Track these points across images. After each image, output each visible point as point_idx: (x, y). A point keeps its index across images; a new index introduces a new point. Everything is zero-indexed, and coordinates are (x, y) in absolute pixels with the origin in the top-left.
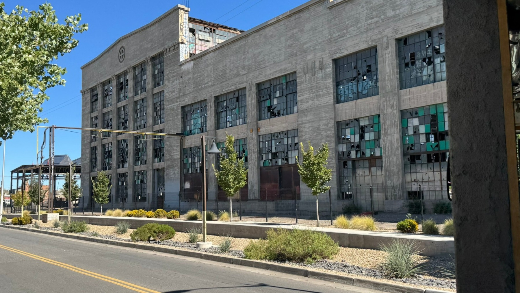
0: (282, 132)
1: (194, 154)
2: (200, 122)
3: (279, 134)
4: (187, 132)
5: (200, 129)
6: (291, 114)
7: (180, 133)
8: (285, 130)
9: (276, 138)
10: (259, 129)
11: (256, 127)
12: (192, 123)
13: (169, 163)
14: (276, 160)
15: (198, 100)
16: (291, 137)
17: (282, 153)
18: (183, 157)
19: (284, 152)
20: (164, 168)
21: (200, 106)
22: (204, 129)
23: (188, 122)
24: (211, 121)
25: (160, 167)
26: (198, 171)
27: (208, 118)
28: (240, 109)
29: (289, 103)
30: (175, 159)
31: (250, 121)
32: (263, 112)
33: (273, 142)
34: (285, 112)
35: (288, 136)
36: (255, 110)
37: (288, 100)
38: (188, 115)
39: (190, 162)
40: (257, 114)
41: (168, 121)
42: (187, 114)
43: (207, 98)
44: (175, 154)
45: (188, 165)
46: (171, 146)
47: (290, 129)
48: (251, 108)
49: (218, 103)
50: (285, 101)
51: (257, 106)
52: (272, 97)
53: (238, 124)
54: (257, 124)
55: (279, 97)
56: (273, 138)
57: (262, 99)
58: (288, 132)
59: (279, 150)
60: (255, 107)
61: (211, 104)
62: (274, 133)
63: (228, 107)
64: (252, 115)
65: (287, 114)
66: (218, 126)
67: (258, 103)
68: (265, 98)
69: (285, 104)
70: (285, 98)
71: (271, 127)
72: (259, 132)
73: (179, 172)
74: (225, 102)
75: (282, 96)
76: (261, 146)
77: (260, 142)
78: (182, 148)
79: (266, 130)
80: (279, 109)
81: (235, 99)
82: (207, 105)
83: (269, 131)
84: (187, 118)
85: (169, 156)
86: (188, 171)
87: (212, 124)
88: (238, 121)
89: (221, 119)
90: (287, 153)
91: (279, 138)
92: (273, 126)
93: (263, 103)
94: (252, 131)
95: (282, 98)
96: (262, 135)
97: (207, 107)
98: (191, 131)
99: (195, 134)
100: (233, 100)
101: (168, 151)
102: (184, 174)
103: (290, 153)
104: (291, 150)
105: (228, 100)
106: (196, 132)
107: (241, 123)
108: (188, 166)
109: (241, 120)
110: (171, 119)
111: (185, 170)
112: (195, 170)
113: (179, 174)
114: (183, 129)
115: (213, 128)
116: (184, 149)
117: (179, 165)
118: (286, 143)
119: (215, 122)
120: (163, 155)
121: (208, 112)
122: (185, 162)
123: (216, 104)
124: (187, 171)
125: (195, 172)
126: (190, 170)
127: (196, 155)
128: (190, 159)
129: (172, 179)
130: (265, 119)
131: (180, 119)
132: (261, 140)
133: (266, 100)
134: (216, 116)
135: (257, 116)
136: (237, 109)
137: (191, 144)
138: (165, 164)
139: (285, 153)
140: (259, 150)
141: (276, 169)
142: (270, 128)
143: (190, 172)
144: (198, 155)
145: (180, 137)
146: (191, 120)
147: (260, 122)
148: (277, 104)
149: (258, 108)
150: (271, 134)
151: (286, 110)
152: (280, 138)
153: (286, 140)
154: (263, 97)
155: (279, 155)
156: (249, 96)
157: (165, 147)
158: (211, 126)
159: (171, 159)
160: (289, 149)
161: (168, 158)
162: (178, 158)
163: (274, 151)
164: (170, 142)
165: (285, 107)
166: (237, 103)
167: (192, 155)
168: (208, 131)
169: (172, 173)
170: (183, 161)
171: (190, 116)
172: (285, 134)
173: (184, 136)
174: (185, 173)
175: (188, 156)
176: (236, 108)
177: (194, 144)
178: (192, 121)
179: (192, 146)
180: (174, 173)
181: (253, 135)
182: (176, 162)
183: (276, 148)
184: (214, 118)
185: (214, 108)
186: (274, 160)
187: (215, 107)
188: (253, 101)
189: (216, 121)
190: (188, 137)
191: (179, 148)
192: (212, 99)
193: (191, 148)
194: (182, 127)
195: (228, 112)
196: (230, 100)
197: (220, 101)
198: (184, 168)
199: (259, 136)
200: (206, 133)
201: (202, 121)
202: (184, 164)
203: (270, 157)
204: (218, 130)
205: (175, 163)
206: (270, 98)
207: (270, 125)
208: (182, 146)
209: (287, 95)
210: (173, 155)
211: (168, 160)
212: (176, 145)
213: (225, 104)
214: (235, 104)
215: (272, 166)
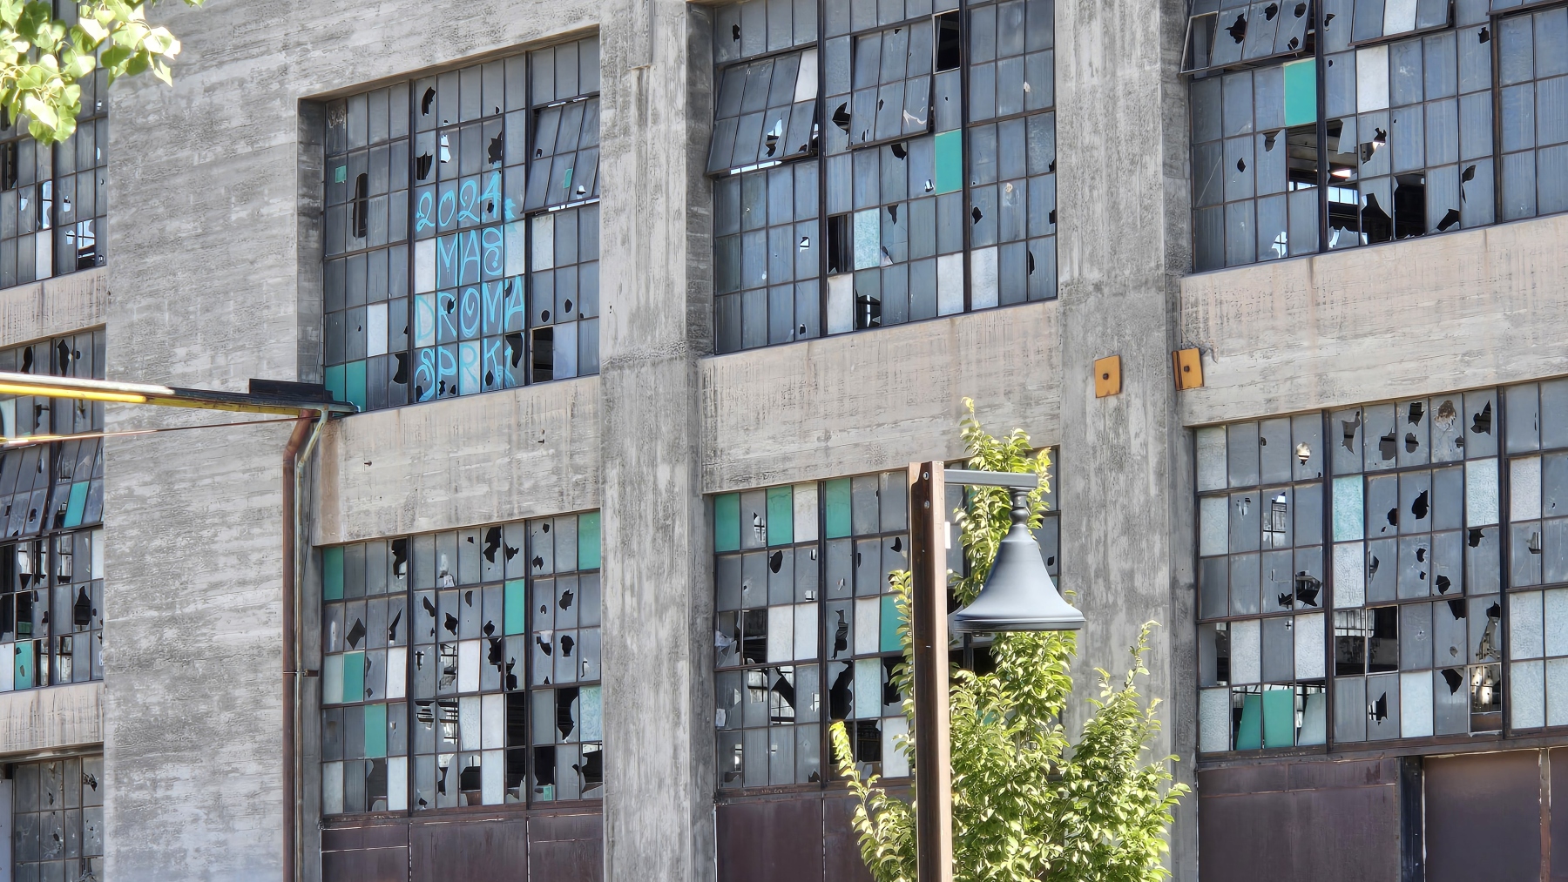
0: (1447, 402)
1: (447, 607)
2: (516, 267)
3: (1415, 414)
4: (356, 370)
5: (513, 338)
6: (1538, 213)
7: (289, 374)
8: (1482, 374)
9: (1375, 460)
10: (1189, 357)
11: (1159, 337)
12: (425, 280)
13: (154, 695)
14: (1380, 682)
15: (494, 33)
16: (1542, 454)
17: (1444, 611)
18: (314, 635)
19: (1459, 608)
20: (96, 749)
21: (517, 100)
22: (565, 339)
23: (378, 260)
24: (643, 264)
25: (50, 739)
26: (493, 790)
27: (611, 228)
28: (983, 141)
29: (1517, 102)
30: (220, 656)
31: (1094, 275)
32: (1237, 185)
33: (1348, 497)
34: (1479, 191)
35: (1512, 445)
36: (1154, 162)
37: (1515, 69)
38: (377, 185)
39: (396, 687)
40: (1168, 200)
41: (141, 250)
42: (363, 182)
43: (605, 20)
44: (224, 599)
45: (374, 719)
46: (178, 519)
47: (1526, 366)
48: (1112, 140)
49: (723, 72)
50: (1477, 76)
51: (1168, 122)
52: (1336, 36)
53: (951, 299)
54: (1174, 305)
55: (1419, 35)
56: (1344, 459)
57: (1225, 51)
58: (1514, 399)
59: (1412, 582)
60: (1155, 127)
61: (654, 79)
62: (1360, 408)
63: (842, 118)
64: (1114, 208)
65: (1499, 218)
66: (717, 313)
67: (1177, 90)
68: (1258, 44)
69: (1480, 106)
70: (1475, 53)
71: (1329, 347)
72: (1190, 396)
73: (277, 796)
74: (809, 62)
75: (1452, 23)
76: (1215, 542)
77: (1198, 497)
78: (307, 540)
79: (1265, 374)
80: (1409, 163)
81: (927, 40)
82: (604, 87)
83: (1306, 379)
84: (362, 230)
85: (158, 624)
86: (377, 782)
87: (657, 295)
88: (950, 267)
89: (754, 245)
90: (1499, 612)
91: (1406, 458)
92: (1346, 330)
93: (1237, 90)
94: (1114, 378)
95: (1442, 49)
96: (1229, 425)
97: (606, 115)
98: (406, 361)
99: (450, 390)
100: (896, 43)
101: (139, 571)
102: (326, 820)
103: (1522, 611)
104: (1544, 588)
105: (839, 50)
106: (470, 376)
107: (985, 294)
108: (374, 734)
109: (985, 260)
110: (184, 226)
111: (335, 772)
112: (452, 782)
113: (277, 817)
114: (316, 335)
115: (671, 327)
116: (323, 552)
117: (273, 714)
118: (1483, 512)
119: (692, 274)
120: (84, 611)
121: (617, 172)
122: (335, 694)
123: (706, 85)
124: (358, 786)
125: (452, 797)
126: (397, 771)
127: (470, 621)
128: (397, 660)
129: (195, 864)
130: (1258, 257)
131: (291, 229)
132: (1214, 476)
133: (1277, 60)
134: (706, 211)
135: (1171, 229)
136: (948, 140)
137: (410, 508)
138: (113, 710)
139: (1478, 610)
140: (1187, 577)
141: (1373, 776)
142: (1310, 351)
143: (397, 798)
144: (492, 616)
145: (281, 425)
146: (411, 240)
147: (1199, 286)
148: (1393, 108)
149: (1182, 136)
150: (1326, 413)
151: (1484, 172)
152: (1420, 456)
153: (1483, 476)
154: (1238, 31)
155: (1412, 630)
156: (1085, 15)
157: (112, 520)
158: (643, 319)
159: (172, 655)
160: (1517, 580)
161: (146, 643)
162: (255, 656)
163: (1349, 587)
164: (167, 478)
165: (1478, 144)
166: (949, 81)
167: (424, 621)
168: (617, 364)
169: (187, 810)
170: (319, 674)
171: (400, 200)
172: (1482, 423)
173: (332, 417)
174: (335, 805)
175: (376, 632)
176: (931, 129)
177: (438, 497)
178: (425, 252)
179: (423, 524)
180: (219, 811)
181: (1120, 417)
182: (241, 694)
183: (1371, 566)
184: (680, 227)
185: (680, 127)
186: (1347, 687)
187: (694, 109)
188: (1129, 72)
189: (707, 266)
190: (369, 427)
191: (271, 539)
192: (663, 32)
193: (402, 547)
194: (303, 320)
195: (839, 169)
196: (869, 46)
197: (753, 45)
198: (326, 758)
199: (1194, 431)
200: (588, 385)
201: (543, 258)
202: (323, 707)
203: (1310, 658)
204: (722, 361)
205: (228, 704)
206: (1312, 46)
207: (1318, 327)
208: (308, 518)
209: (1497, 18)
210: (198, 618)
211: (143, 664)
212: (239, 504)
213: (806, 89)
214: (919, 88)
215: (1330, 747)
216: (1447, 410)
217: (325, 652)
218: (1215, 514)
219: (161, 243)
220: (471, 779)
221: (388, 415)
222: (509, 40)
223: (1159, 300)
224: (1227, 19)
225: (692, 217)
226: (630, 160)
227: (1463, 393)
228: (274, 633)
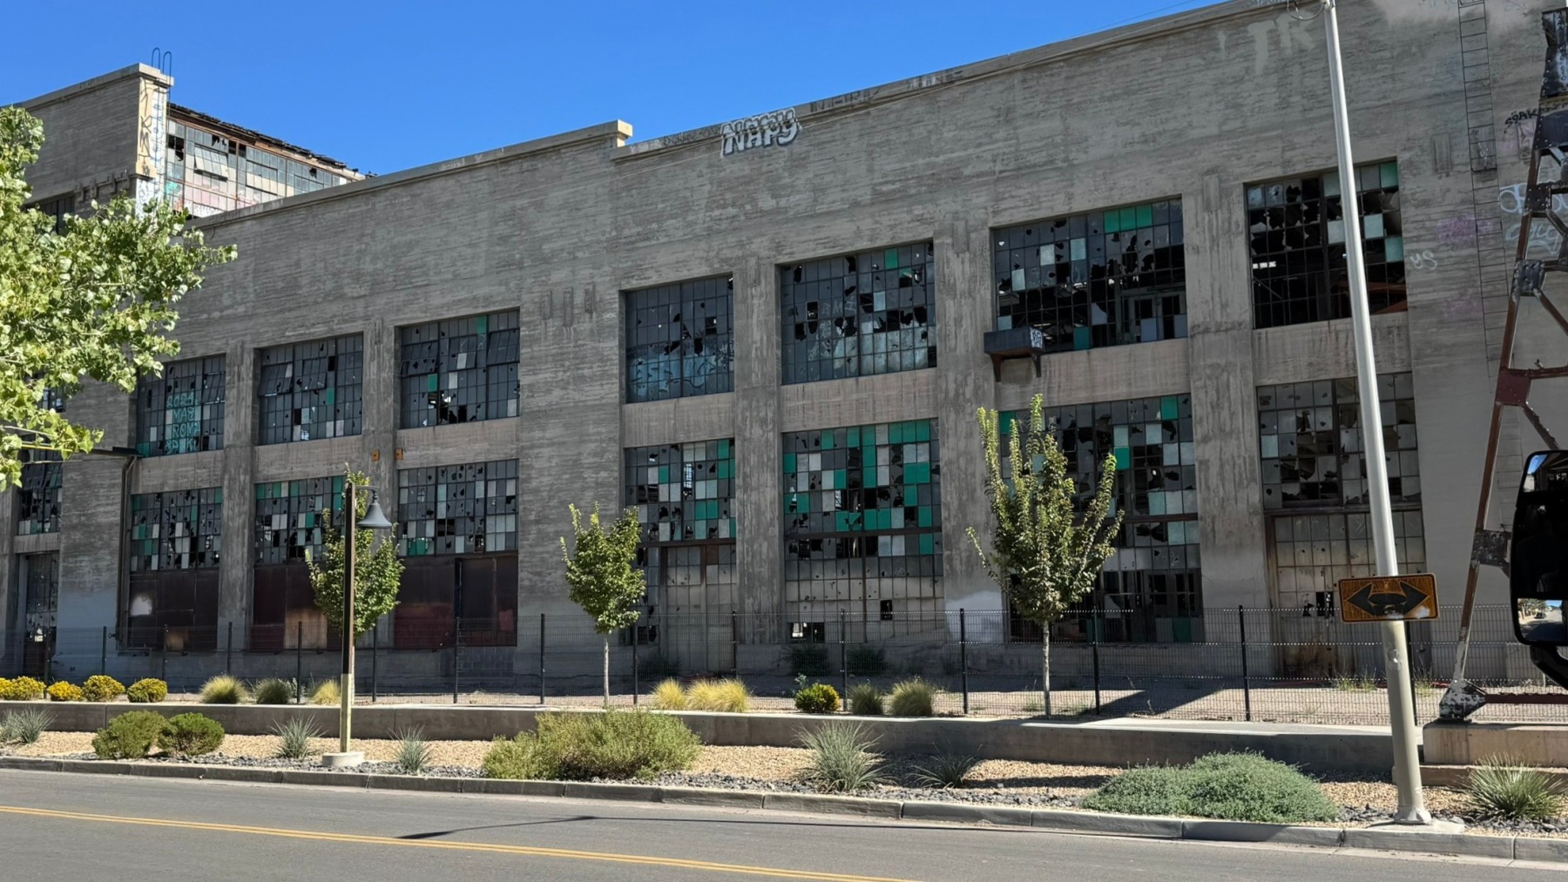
0: (471, 466)
1: (173, 513)
2: (198, 418)
3: (462, 468)
4: (146, 445)
5: (196, 438)
6: (497, 418)
7: (125, 446)
8: (481, 459)
9: (450, 480)
10: (399, 451)
11: (390, 445)
12: (169, 420)
13: (77, 536)
14: (449, 538)
15: (194, 353)
16: (497, 480)
17: (468, 521)
18: (130, 520)
19: (472, 519)
20: (57, 552)
21: (200, 372)
22: (213, 439)
23: (154, 415)
24: (238, 419)
25: (42, 548)
26: (185, 564)
27: (228, 409)
28: (341, 392)
29: (493, 388)
30: (99, 525)
31: (372, 429)
32: (414, 406)
33: (442, 490)
34: (482, 411)
35: (488, 477)
36: (391, 400)
37: (493, 380)
38: (155, 393)
39: (155, 534)
40: (395, 410)
41: (78, 408)
42: (150, 393)
43: (228, 351)
44: (101, 509)
45: (148, 545)
46: (86, 485)
47: (493, 457)
48: (379, 393)
49: (263, 368)
50: (482, 380)
51: (395, 389)
52: (443, 369)
53: (330, 433)
54: (395, 438)
55: (466, 369)
56: (441, 479)
57: (412, 371)
58: (489, 465)
59: (459, 512)
60: (392, 391)
61: (243, 369)
62: (447, 466)
63: (299, 383)
64: (379, 412)
65: (487, 419)
66: (260, 434)
67: (398, 381)
68: (421, 370)
69: (482, 390)
70: (482, 375)
71: (439, 450)
72: (399, 461)
73: (116, 566)
74: (290, 367)
75: (476, 367)
76: (404, 501)
77: (400, 488)
78: (129, 492)
79: (421, 456)
80: (462, 403)
81: (326, 363)
82: (227, 370)
83: (432, 458)
84: (149, 405)
85: (79, 516)
86: (148, 562)
87: (242, 428)
88: (330, 425)
89: (272, 416)
90: (484, 521)
91: (459, 480)
92: (444, 446)
93: (414, 382)
94: (377, 456)
95: (473, 374)
96: (409, 470)
97: (227, 378)
98: (163, 443)
99: (176, 452)
100: (316, 363)
101: (74, 500)
102: (131, 573)
103: (490, 521)
104: (496, 515)
105: (299, 364)
106: (183, 447)
107: (340, 432)
108: (148, 548)
109: (340, 423)
110: (93, 402)
111: (135, 559)
112: (172, 561)
113: (116, 572)
114: (134, 435)
115: (246, 437)
116: (134, 497)
117: (116, 542)
118: (480, 494)
119: (253, 423)
120: (55, 511)
121: (231, 394)
122: (136, 537)
123: (259, 371)
124: (142, 563)
125: (172, 566)
126: (155, 560)
127: (180, 516)
128: (156, 528)
129: (89, 585)
130: (420, 425)
131: (127, 404)
132: (405, 483)
133: (426, 374)
134: (257, 406)
135: (395, 417)
136: (331, 390)
137: (163, 485)
138: (63, 540)
139: (477, 520)
140: (396, 509)
141: (447, 563)
142: (432, 451)
143: (154, 566)
144: (187, 516)
145: (123, 460)
146: (165, 409)
147: (402, 433)
148: (459, 388)
149: (399, 393)
150: (437, 467)
151: (483, 406)
152: (463, 480)
153: (480, 486)
154: (416, 366)
155: (459, 525)
156: (372, 359)
157: (65, 485)
158: (237, 435)
159: (84, 525)
160: (489, 512)
161: (75, 521)
162: (111, 525)
163: (442, 513)
164: (84, 474)
165: (482, 399)
166: (331, 375)
167: (165, 517)
168: (228, 446)
169: (87, 569)
170: (131, 531)
171: (162, 398)
172: (480, 471)
173: (139, 458)
174: (134, 568)
175: (150, 520)
176: (326, 387)
177: (171, 482)
178: (169, 413)
179: (166, 489)
180: (97, 570)
181: (378, 467)
182: (105, 536)
183: (448, 507)
184: (249, 411)
185: (250, 382)
186: (440, 539)
187: (255, 377)
188: (384, 375)
189: (257, 421)
190: (148, 460)
191: (117, 492)
192: (246, 356)
193: (160, 495)
194: (130, 430)
195: (298, 397)
196: (308, 364)
197: (273, 361)
198: (132, 555)
199: (399, 471)
200: (219, 453)
201: (207, 416)
202: (132, 541)
203: (430, 529)
204: (261, 447)
205: (101, 539)
206: (437, 371)
207: (436, 445)
208: (129, 487)
209: (488, 366)
210: (93, 514)
211: (74, 527)
212: (107, 482)
213: (289, 374)
214: (322, 376)
215: (435, 555)
216: (471, 468)
217: (133, 525)
218: (404, 493)
219: (84, 406)
220: (179, 560)
221: (157, 458)
222: (198, 354)
223: (391, 436)
224: (413, 362)
225: (253, 408)
226: (235, 391)
227: (476, 464)
228: (118, 519)
